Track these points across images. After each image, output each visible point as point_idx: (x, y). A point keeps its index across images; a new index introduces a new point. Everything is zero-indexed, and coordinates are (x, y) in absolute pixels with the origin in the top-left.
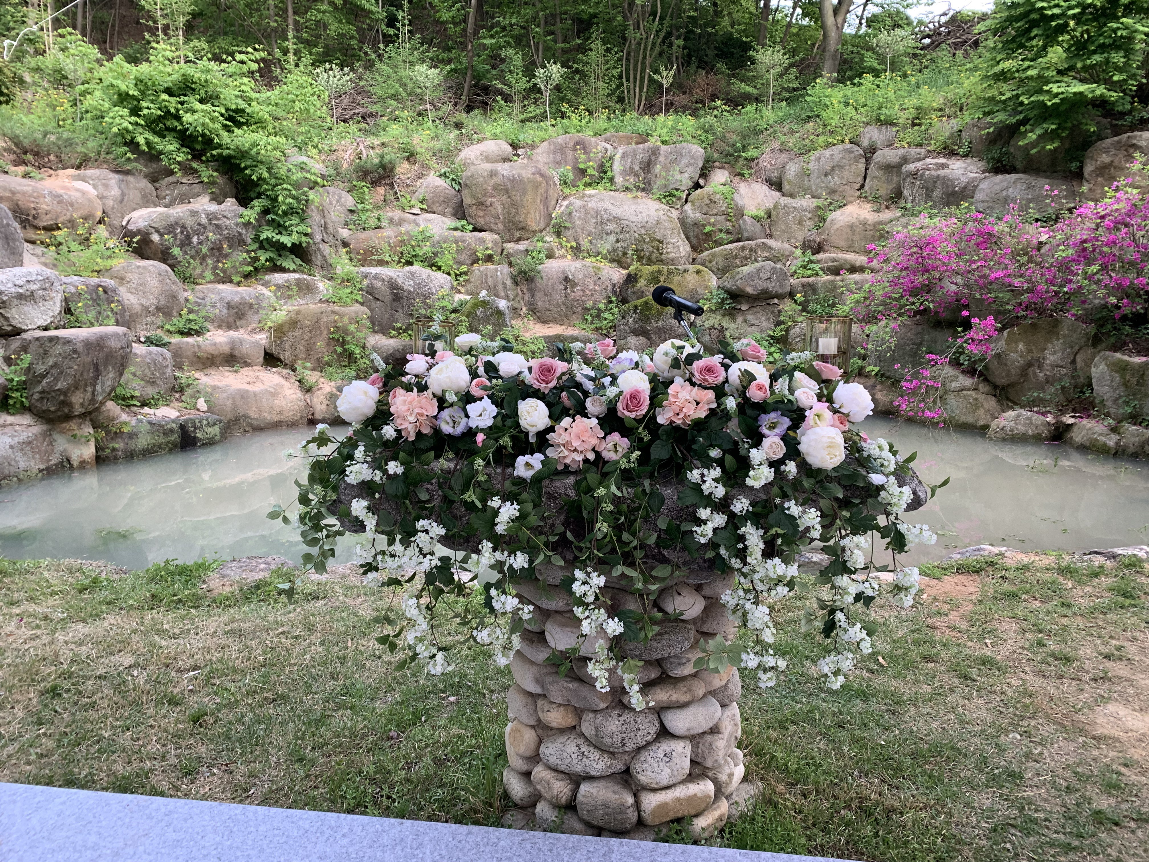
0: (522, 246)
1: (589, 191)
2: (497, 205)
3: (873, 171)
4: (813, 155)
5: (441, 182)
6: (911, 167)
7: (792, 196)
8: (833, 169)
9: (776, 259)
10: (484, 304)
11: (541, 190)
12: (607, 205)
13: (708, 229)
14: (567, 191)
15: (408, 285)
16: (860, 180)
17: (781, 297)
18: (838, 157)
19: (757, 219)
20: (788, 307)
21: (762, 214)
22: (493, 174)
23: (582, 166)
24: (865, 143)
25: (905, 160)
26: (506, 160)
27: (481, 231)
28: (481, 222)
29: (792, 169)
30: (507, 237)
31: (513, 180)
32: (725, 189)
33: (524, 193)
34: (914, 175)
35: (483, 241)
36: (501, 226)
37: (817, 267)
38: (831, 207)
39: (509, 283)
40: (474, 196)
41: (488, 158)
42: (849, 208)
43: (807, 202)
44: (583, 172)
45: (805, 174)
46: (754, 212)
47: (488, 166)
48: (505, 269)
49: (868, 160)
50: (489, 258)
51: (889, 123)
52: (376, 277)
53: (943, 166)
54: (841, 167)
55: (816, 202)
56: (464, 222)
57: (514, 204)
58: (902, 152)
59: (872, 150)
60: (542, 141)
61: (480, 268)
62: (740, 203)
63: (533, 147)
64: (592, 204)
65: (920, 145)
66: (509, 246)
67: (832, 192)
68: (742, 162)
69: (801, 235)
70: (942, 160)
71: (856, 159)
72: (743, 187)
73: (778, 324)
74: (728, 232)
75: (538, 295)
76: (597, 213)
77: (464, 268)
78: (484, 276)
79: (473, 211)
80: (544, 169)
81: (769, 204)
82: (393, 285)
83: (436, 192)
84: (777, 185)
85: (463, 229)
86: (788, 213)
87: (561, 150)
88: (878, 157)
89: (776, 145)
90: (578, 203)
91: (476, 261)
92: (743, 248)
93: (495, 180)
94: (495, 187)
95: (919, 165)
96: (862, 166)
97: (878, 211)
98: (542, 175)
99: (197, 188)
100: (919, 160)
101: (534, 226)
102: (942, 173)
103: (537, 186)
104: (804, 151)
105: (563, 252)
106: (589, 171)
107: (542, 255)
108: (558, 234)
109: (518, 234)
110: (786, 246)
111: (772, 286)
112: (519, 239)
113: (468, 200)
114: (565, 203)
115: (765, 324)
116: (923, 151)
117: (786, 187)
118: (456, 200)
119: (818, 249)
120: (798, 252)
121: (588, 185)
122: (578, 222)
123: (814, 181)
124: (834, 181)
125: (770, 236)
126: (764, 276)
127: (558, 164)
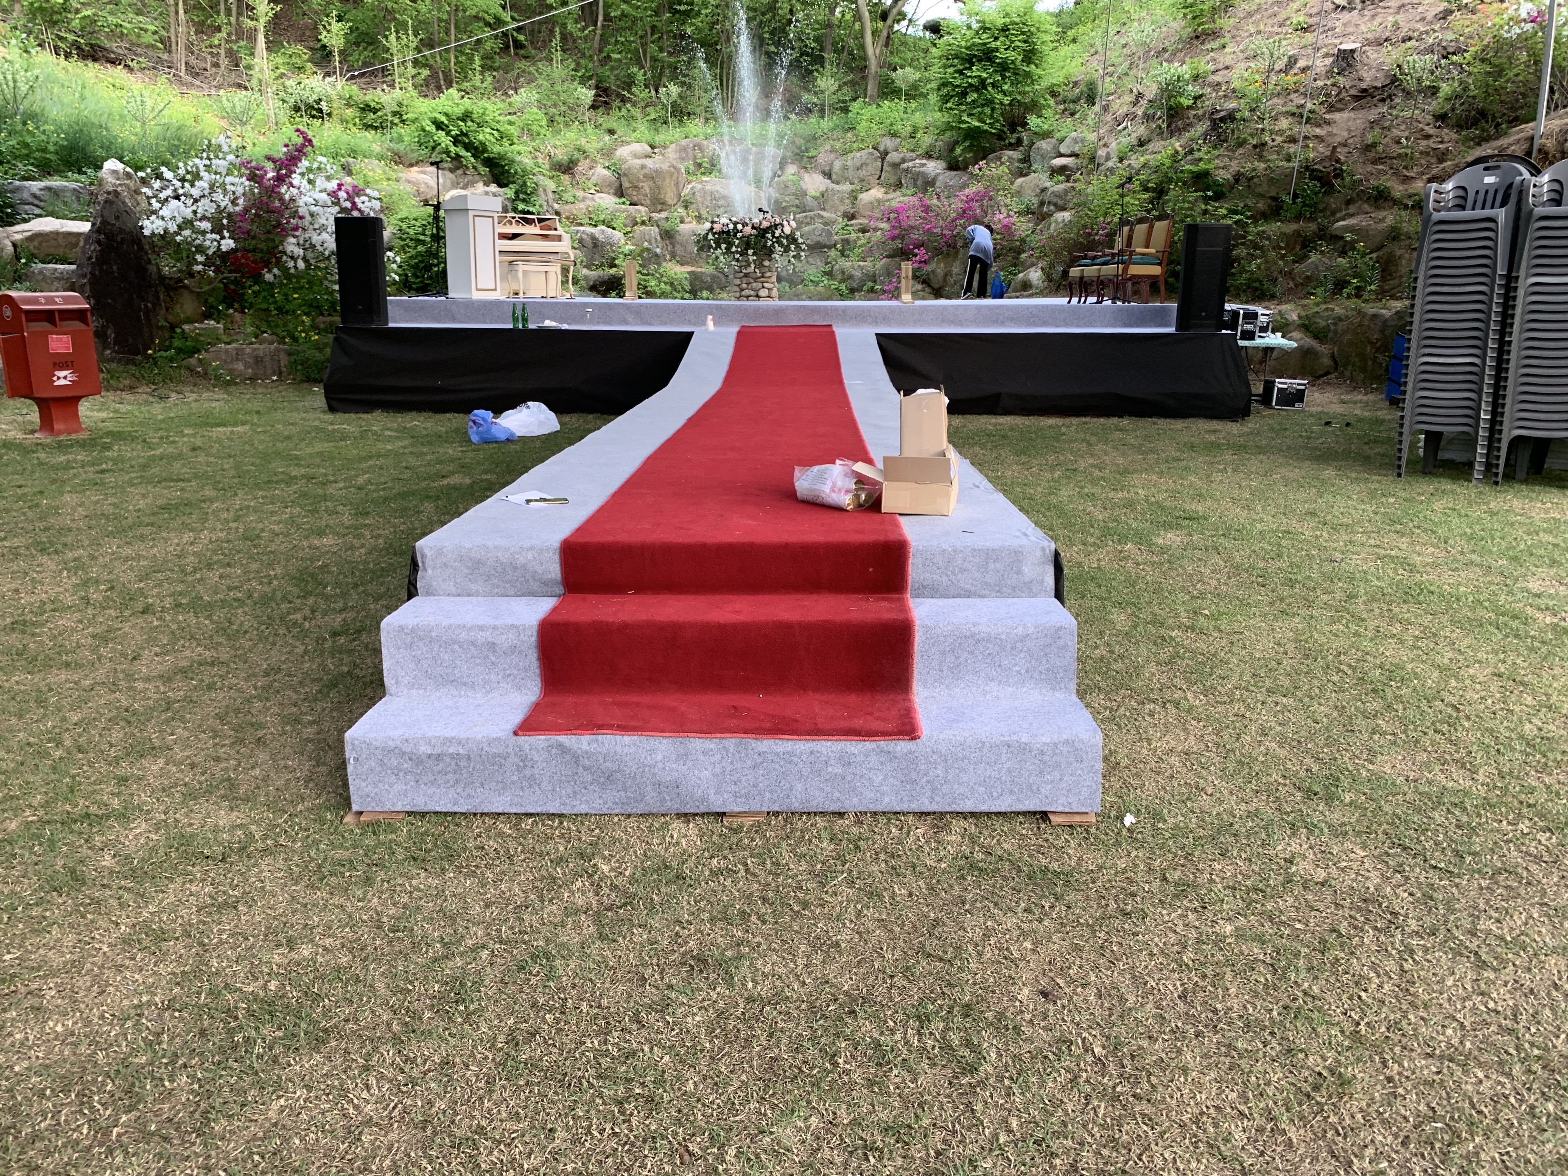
0: (663, 215)
1: (705, 178)
2: (646, 187)
3: (886, 167)
4: (850, 156)
5: (606, 172)
6: (905, 166)
7: (838, 183)
8: (862, 165)
9: (826, 224)
10: (648, 250)
11: (674, 178)
12: (718, 188)
13: (784, 204)
14: (690, 178)
15: (601, 238)
16: (878, 173)
17: (829, 247)
18: (864, 157)
19: (815, 198)
20: (833, 253)
21: (818, 194)
22: (643, 167)
23: (699, 161)
24: (882, 148)
25: (904, 161)
26: (648, 156)
27: (635, 205)
28: (635, 199)
29: (837, 165)
30: (652, 208)
31: (656, 171)
32: (795, 178)
33: (664, 180)
34: (907, 170)
35: (639, 211)
36: (648, 202)
37: (850, 228)
38: (861, 191)
39: (659, 238)
40: (630, 182)
41: (636, 156)
42: (872, 191)
43: (846, 187)
44: (700, 165)
45: (845, 168)
46: (813, 194)
47: (639, 162)
48: (657, 229)
49: (883, 159)
50: (643, 223)
51: (894, 135)
52: (584, 232)
53: (924, 165)
54: (867, 164)
55: (851, 187)
56: (624, 200)
57: (658, 187)
58: (901, 155)
59: (886, 153)
60: (671, 143)
61: (639, 229)
62: (804, 187)
63: (665, 147)
64: (708, 187)
65: (913, 151)
66: (653, 215)
67: (862, 180)
68: (805, 159)
69: (842, 209)
70: (924, 161)
71: (876, 159)
72: (806, 176)
73: (827, 264)
74: (797, 207)
75: (678, 247)
76: (712, 193)
77: (629, 229)
78: (643, 233)
79: (630, 191)
80: (674, 162)
81: (822, 188)
82: (593, 238)
83: (604, 179)
84: (828, 175)
85: (624, 203)
86: (834, 195)
87: (684, 149)
88: (888, 158)
89: (828, 147)
90: (699, 186)
91: (636, 224)
92: (806, 217)
93: (645, 171)
94: (645, 176)
95: (910, 164)
96: (879, 164)
97: (886, 193)
98: (675, 168)
99: (477, 178)
100: (912, 160)
101: (670, 202)
102: (922, 169)
103: (672, 175)
104: (845, 153)
105: (690, 219)
106: (705, 165)
107: (678, 220)
108: (686, 207)
109: (659, 207)
110: (833, 215)
111: (823, 239)
112: (661, 211)
113: (626, 184)
114: (690, 186)
115: (819, 264)
116: (914, 155)
117: (834, 177)
118: (617, 184)
119: (852, 217)
120: (840, 220)
121: (703, 174)
122: (700, 199)
123: (851, 173)
124: (863, 173)
125: (824, 209)
126: (817, 233)
127: (683, 159)
